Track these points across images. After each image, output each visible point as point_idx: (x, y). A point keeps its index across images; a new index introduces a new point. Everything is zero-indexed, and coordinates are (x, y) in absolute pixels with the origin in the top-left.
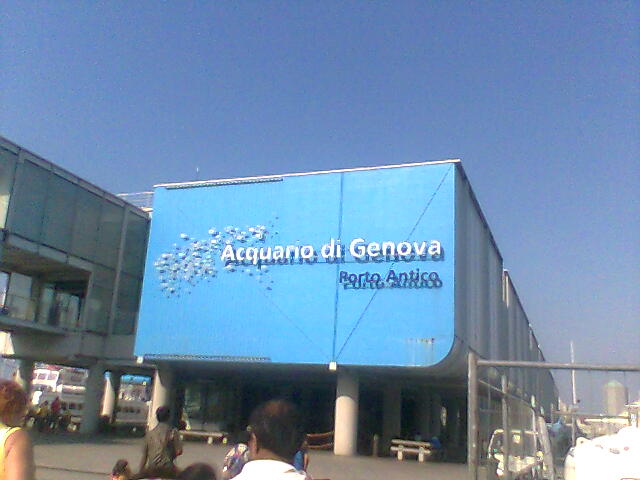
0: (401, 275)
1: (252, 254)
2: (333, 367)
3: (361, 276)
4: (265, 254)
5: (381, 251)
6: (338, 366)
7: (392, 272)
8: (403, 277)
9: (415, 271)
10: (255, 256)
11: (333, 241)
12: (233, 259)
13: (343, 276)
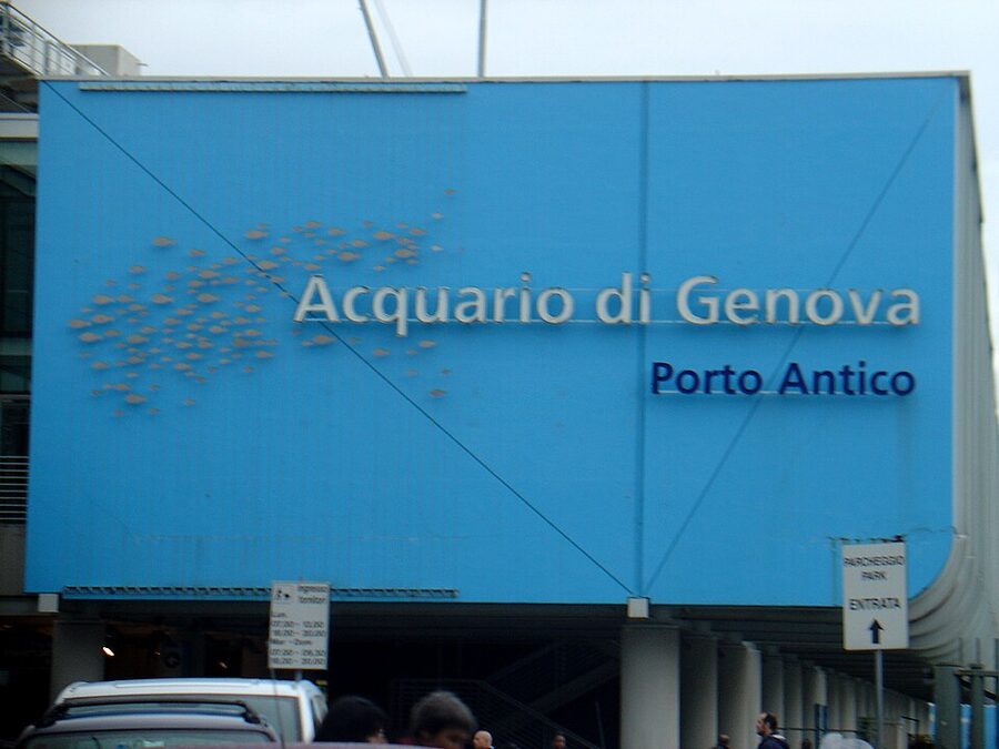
0: (817, 375)
1: (390, 305)
2: (638, 610)
3: (709, 375)
4: (432, 308)
5: (762, 311)
6: (652, 608)
7: (794, 367)
8: (824, 380)
9: (855, 368)
10: (401, 314)
11: (627, 280)
12: (333, 316)
13: (660, 374)
